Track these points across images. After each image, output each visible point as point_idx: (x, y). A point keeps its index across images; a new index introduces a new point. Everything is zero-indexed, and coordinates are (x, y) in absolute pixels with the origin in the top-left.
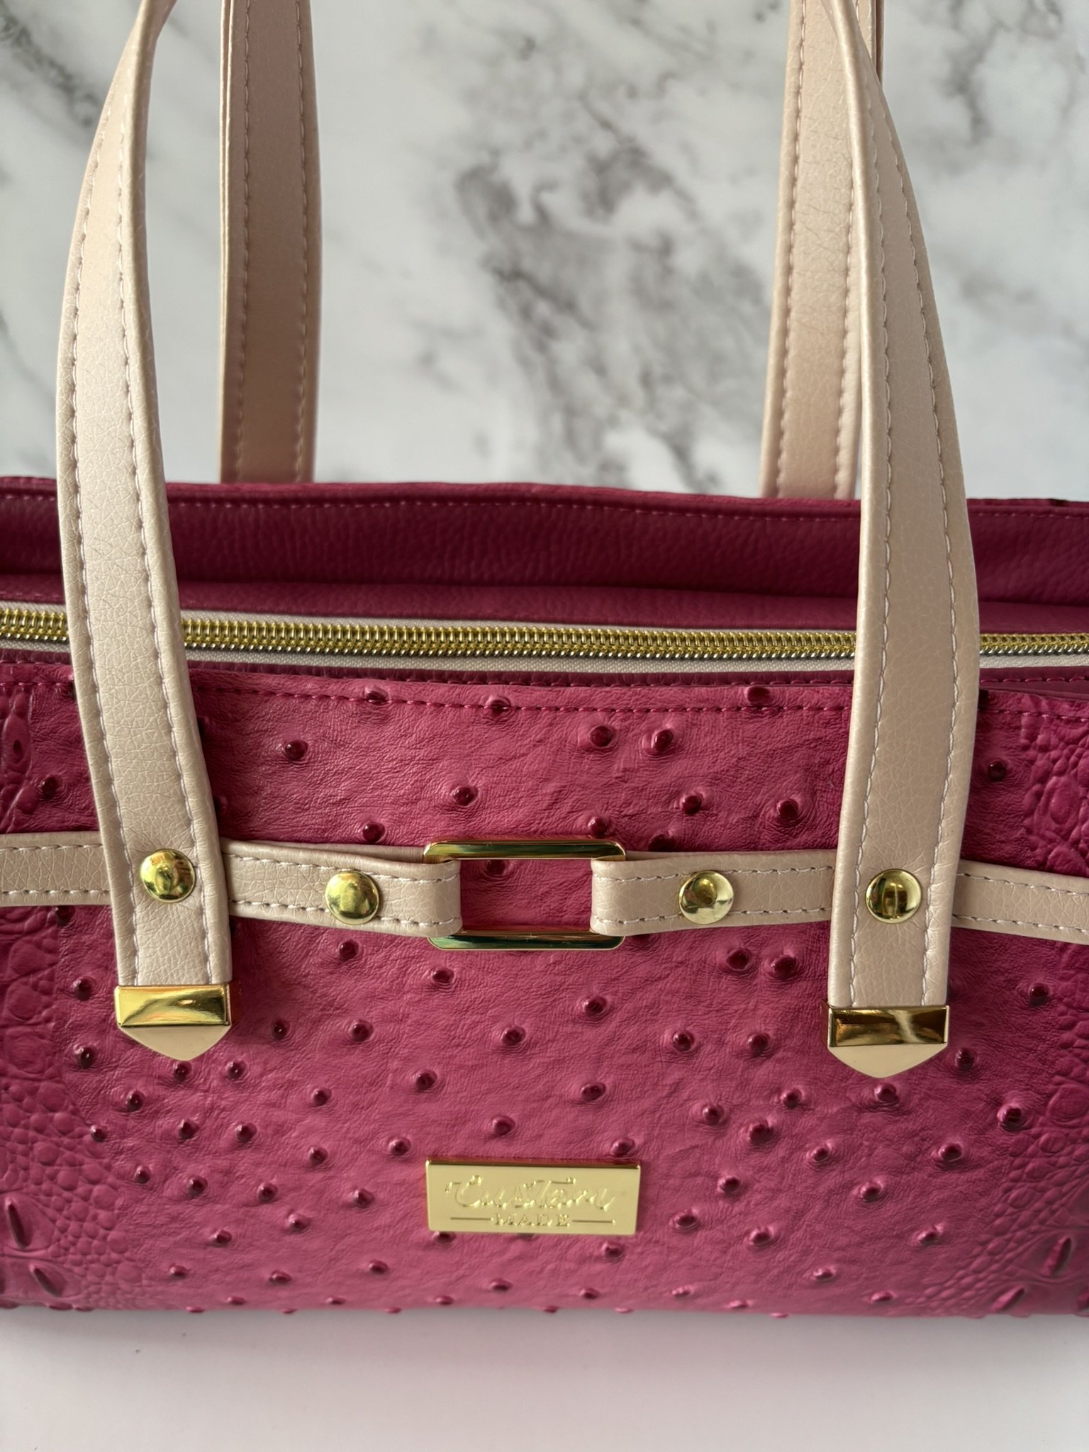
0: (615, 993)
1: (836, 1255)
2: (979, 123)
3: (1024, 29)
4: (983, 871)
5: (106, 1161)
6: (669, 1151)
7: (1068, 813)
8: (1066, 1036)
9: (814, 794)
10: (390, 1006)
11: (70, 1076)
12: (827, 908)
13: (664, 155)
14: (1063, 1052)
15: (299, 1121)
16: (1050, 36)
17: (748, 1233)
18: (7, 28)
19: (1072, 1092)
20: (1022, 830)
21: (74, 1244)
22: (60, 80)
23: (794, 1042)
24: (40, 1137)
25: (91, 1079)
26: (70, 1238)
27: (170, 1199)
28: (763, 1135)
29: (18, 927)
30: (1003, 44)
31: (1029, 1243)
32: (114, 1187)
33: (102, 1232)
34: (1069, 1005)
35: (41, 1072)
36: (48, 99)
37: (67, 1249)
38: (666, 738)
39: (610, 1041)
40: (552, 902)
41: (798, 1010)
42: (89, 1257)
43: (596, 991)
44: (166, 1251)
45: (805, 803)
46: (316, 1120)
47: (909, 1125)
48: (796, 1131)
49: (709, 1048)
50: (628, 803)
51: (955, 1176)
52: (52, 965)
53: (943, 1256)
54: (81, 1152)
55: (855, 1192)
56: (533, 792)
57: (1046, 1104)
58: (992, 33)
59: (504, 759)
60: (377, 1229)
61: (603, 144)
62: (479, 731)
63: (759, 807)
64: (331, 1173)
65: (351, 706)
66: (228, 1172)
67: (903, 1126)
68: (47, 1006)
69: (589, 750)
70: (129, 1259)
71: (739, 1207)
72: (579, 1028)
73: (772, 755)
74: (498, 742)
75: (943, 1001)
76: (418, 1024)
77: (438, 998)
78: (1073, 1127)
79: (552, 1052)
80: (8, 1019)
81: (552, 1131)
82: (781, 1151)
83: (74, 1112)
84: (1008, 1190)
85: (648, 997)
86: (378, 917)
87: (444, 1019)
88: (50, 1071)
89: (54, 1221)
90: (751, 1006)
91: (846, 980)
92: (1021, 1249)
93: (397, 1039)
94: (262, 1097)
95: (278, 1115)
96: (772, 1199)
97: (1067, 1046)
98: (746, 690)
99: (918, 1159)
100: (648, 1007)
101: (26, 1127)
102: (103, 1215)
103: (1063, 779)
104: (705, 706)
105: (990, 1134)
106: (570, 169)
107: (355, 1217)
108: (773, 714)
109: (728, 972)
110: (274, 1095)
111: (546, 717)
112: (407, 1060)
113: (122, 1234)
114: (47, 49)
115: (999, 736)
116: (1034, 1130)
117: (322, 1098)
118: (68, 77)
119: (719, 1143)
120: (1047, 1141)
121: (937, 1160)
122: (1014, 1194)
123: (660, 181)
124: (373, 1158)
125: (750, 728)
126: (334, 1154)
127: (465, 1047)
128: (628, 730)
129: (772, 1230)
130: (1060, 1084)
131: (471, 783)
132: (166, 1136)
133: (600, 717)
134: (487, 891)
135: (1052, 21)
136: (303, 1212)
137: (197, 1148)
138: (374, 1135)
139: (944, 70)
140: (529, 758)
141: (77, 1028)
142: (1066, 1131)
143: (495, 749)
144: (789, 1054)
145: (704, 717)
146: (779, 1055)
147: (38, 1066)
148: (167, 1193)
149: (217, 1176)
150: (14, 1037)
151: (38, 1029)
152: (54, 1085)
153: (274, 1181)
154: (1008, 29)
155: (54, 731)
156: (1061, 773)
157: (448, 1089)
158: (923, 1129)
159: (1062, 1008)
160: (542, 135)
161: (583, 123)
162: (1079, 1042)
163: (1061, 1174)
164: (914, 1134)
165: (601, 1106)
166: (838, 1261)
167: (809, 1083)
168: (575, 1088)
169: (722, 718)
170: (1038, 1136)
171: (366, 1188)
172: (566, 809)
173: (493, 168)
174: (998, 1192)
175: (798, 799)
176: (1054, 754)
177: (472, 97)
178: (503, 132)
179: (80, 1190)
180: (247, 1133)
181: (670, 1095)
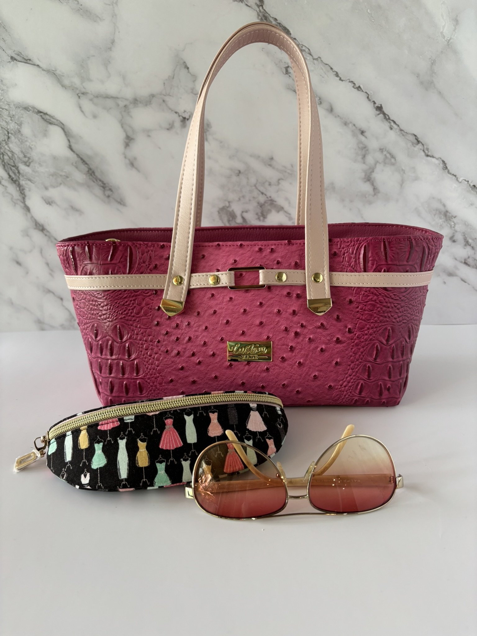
0: (265, 301)
1: (317, 369)
2: (375, 189)
3: (385, 163)
4: (334, 273)
5: (159, 348)
6: (278, 338)
7: (350, 260)
8: (358, 309)
9: (301, 260)
10: (221, 306)
11: (154, 328)
12: (305, 281)
13: (280, 201)
14: (358, 313)
15: (201, 334)
16: (393, 164)
17: (296, 362)
18: (88, 171)
19: (361, 322)
20: (342, 266)
21: (149, 372)
22: (102, 185)
23: (301, 312)
24: (146, 343)
25: (158, 328)
26: (149, 370)
27: (172, 356)
28: (297, 334)
29: (146, 295)
30: (379, 167)
31: (360, 366)
32: (160, 354)
33: (156, 367)
34: (357, 302)
35: (148, 327)
36: (98, 190)
37: (147, 374)
38: (272, 249)
39: (264, 311)
40: (252, 281)
41: (302, 305)
42: (152, 376)
43: (261, 301)
44: (170, 372)
45: (299, 262)
46: (205, 334)
47: (328, 332)
48: (304, 333)
49: (284, 313)
50: (266, 262)
51: (340, 345)
52: (152, 303)
53: (341, 369)
54: (154, 346)
55: (318, 349)
56: (248, 260)
57: (356, 326)
58: (376, 165)
59: (242, 254)
60: (216, 363)
61: (262, 199)
62: (237, 249)
63: (291, 263)
64: (207, 347)
65: (214, 247)
66: (185, 349)
67: (327, 332)
68: (151, 312)
69: (258, 252)
70: (161, 376)
71: (294, 354)
72: (258, 308)
73: (292, 252)
74: (241, 251)
75: (330, 297)
76: (226, 309)
77: (230, 303)
78: (362, 331)
79: (253, 314)
80: (142, 315)
81: (253, 333)
82: (301, 338)
83: (154, 336)
84: (352, 349)
85: (271, 301)
86: (219, 284)
87: (231, 307)
88: (149, 327)
89: (145, 366)
90: (292, 304)
91: (310, 295)
92: (358, 368)
93: (222, 313)
94: (194, 329)
95: (197, 333)
96: (301, 351)
97: (358, 312)
98: (287, 241)
99: (331, 341)
100: (272, 304)
101: (143, 341)
102: (157, 362)
103: (347, 254)
104: (280, 244)
105: (345, 334)
106: (252, 206)
107: (212, 359)
108: (292, 245)
109: (287, 296)
110: (196, 329)
111: (250, 247)
112: (224, 317)
113: (160, 368)
114: (99, 177)
115: (334, 246)
116: (355, 333)
117: (206, 328)
118: (104, 184)
119: (288, 336)
120: (358, 335)
121: (335, 341)
122: (353, 350)
123: (280, 209)
124: (216, 342)
125: (288, 247)
126: (208, 342)
127: (236, 313)
128: (265, 248)
129: (302, 361)
130: (358, 321)
131: (236, 259)
132: (173, 341)
133: (260, 246)
134: (239, 280)
135: (393, 160)
136: (200, 359)
137: (179, 343)
138: (216, 337)
139: (363, 175)
140: (247, 254)
141: (157, 316)
142: (361, 332)
143: (241, 252)
144: (300, 315)
145: (279, 246)
146: (299, 315)
147: (147, 325)
148: (172, 355)
149: (183, 350)
150: (143, 319)
151: (148, 317)
152: (150, 330)
153: (195, 351)
154: (380, 163)
155: (158, 255)
156: (347, 253)
157: (232, 323)
158: (331, 333)
159: (355, 303)
160: (243, 197)
161: (256, 193)
162: (360, 311)
163: (363, 344)
164: (329, 335)
165: (263, 327)
166: (318, 371)
167: (305, 321)
168: (258, 322)
169: (283, 246)
170: (355, 334)
171: (215, 351)
172: (254, 263)
173: (229, 206)
174: (350, 349)
175: (298, 261)
176: (345, 249)
177: (222, 187)
178: (232, 196)
179: (153, 356)
180: (190, 339)
181: (277, 324)
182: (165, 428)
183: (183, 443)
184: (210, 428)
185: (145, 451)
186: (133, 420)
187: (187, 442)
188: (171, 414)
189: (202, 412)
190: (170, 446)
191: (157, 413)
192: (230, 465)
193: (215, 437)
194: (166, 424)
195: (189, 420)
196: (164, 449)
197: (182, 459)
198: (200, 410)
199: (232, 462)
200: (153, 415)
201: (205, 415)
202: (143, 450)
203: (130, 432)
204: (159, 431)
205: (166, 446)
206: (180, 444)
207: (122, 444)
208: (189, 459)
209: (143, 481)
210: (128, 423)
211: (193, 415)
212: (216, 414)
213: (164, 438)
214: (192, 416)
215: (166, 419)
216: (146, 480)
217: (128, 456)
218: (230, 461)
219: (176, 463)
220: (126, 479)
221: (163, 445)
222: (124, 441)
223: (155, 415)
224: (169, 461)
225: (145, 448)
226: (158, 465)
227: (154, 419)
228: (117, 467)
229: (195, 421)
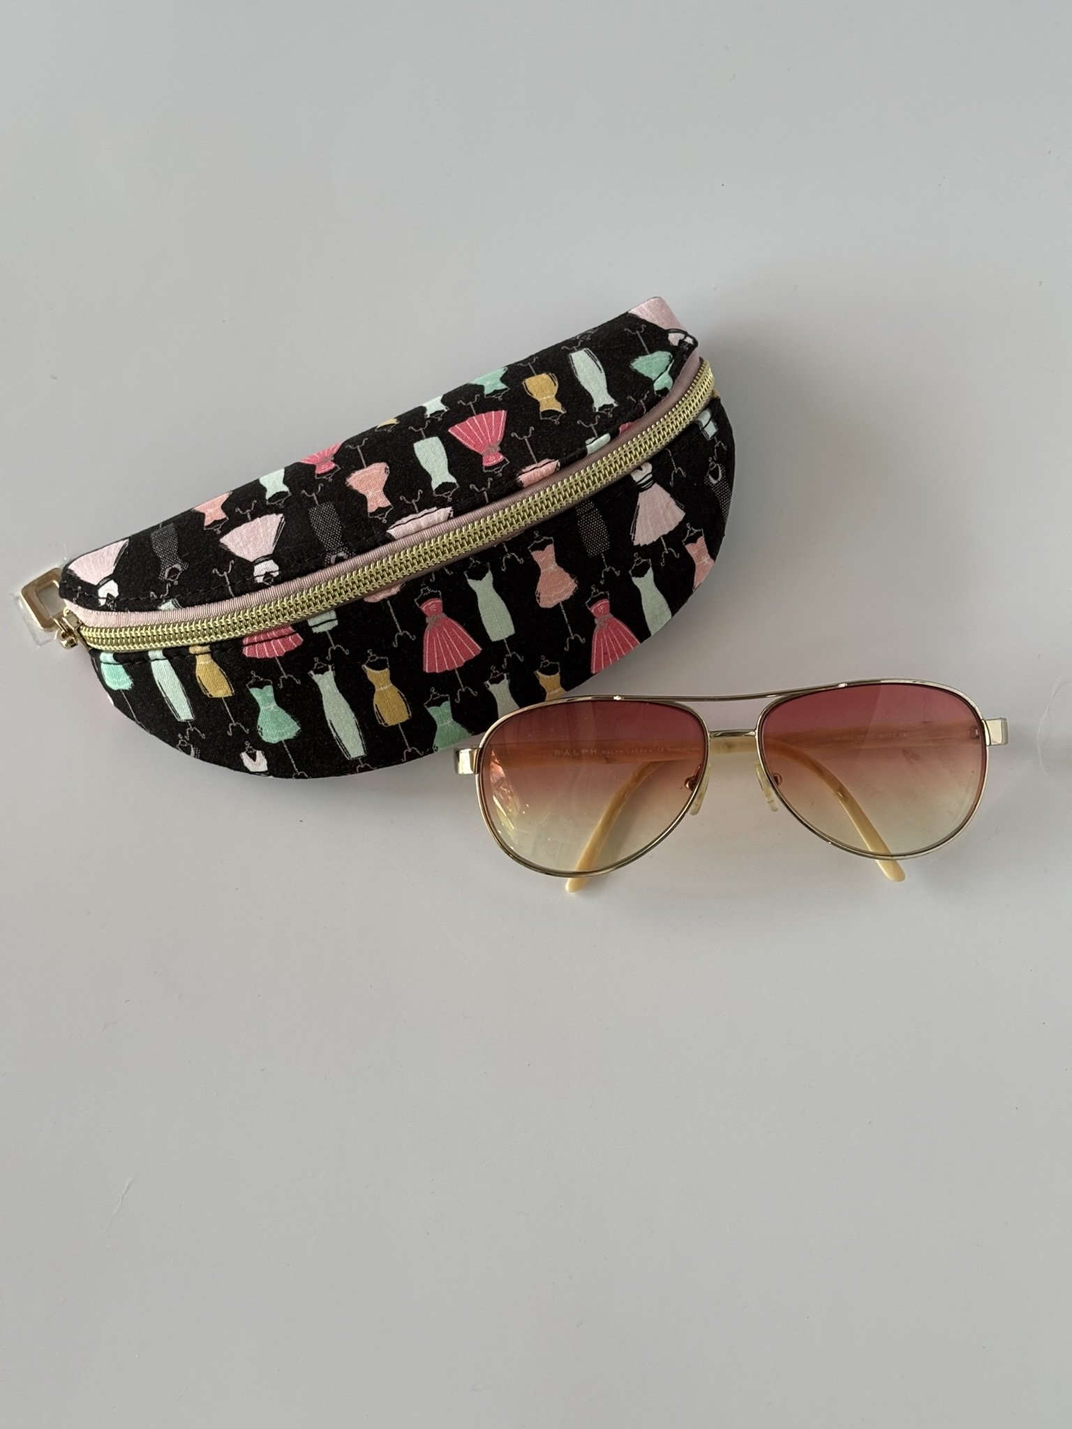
182: (426, 625)
183: (481, 647)
184: (541, 587)
185: (390, 689)
186: (336, 623)
187: (490, 640)
188: (432, 586)
189: (513, 557)
190: (450, 661)
191: (394, 591)
192: (605, 653)
193: (558, 605)
194: (427, 613)
195: (484, 589)
196: (437, 672)
197: (488, 682)
198: (506, 553)
199: (609, 644)
200: (384, 600)
201: (521, 561)
202: (386, 687)
203: (337, 653)
204: (412, 635)
205: (441, 663)
206: (474, 649)
207: (326, 683)
208: (505, 675)
209: (407, 752)
210: (324, 633)
211: (490, 572)
212: (550, 549)
213: (431, 646)
214: (489, 577)
215: (422, 601)
216: (413, 750)
217: (351, 707)
218: (604, 644)
219: (475, 694)
220: (363, 758)
221: (432, 664)
222: (330, 675)
223: (391, 598)
224: (458, 694)
225: (389, 681)
226: (432, 711)
227: (392, 610)
228: (332, 735)
229: (498, 586)
